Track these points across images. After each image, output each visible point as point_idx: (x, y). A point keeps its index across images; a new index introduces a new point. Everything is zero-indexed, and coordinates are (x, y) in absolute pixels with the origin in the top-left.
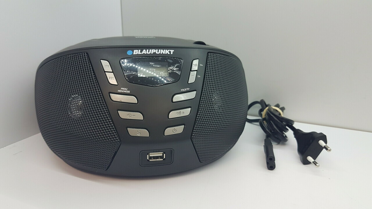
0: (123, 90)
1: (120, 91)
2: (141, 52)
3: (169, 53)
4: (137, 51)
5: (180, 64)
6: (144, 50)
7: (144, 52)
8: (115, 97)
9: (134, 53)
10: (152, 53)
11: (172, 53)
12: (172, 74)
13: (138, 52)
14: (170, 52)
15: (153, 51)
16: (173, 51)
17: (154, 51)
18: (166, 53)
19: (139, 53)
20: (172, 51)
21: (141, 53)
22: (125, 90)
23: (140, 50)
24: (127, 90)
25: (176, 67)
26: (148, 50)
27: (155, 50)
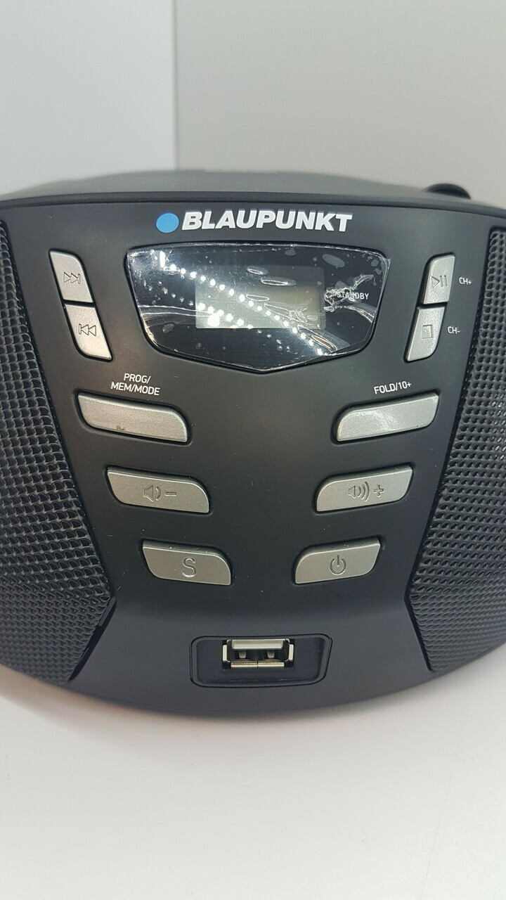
0: (133, 383)
1: (117, 386)
2: (214, 219)
3: (330, 228)
4: (198, 214)
5: (375, 273)
6: (228, 214)
7: (227, 219)
8: (100, 412)
9: (186, 227)
10: (260, 225)
11: (343, 228)
12: (340, 321)
13: (202, 220)
14: (335, 222)
15: (263, 217)
16: (350, 217)
17: (267, 217)
18: (318, 227)
19: (207, 225)
20: (344, 218)
21: (212, 226)
22: (138, 383)
23: (208, 214)
24: (148, 385)
25: (359, 290)
26: (242, 213)
27: (271, 213)
